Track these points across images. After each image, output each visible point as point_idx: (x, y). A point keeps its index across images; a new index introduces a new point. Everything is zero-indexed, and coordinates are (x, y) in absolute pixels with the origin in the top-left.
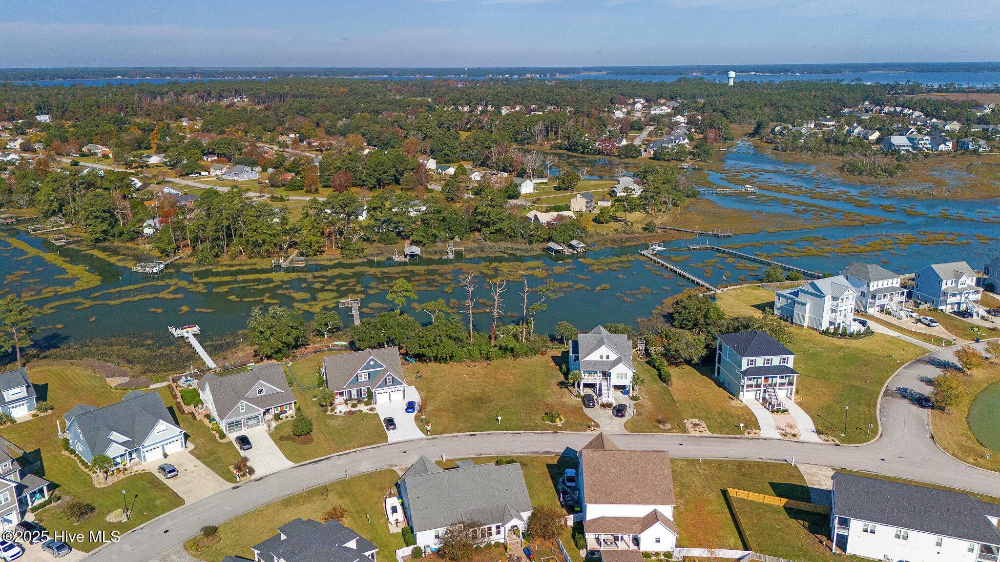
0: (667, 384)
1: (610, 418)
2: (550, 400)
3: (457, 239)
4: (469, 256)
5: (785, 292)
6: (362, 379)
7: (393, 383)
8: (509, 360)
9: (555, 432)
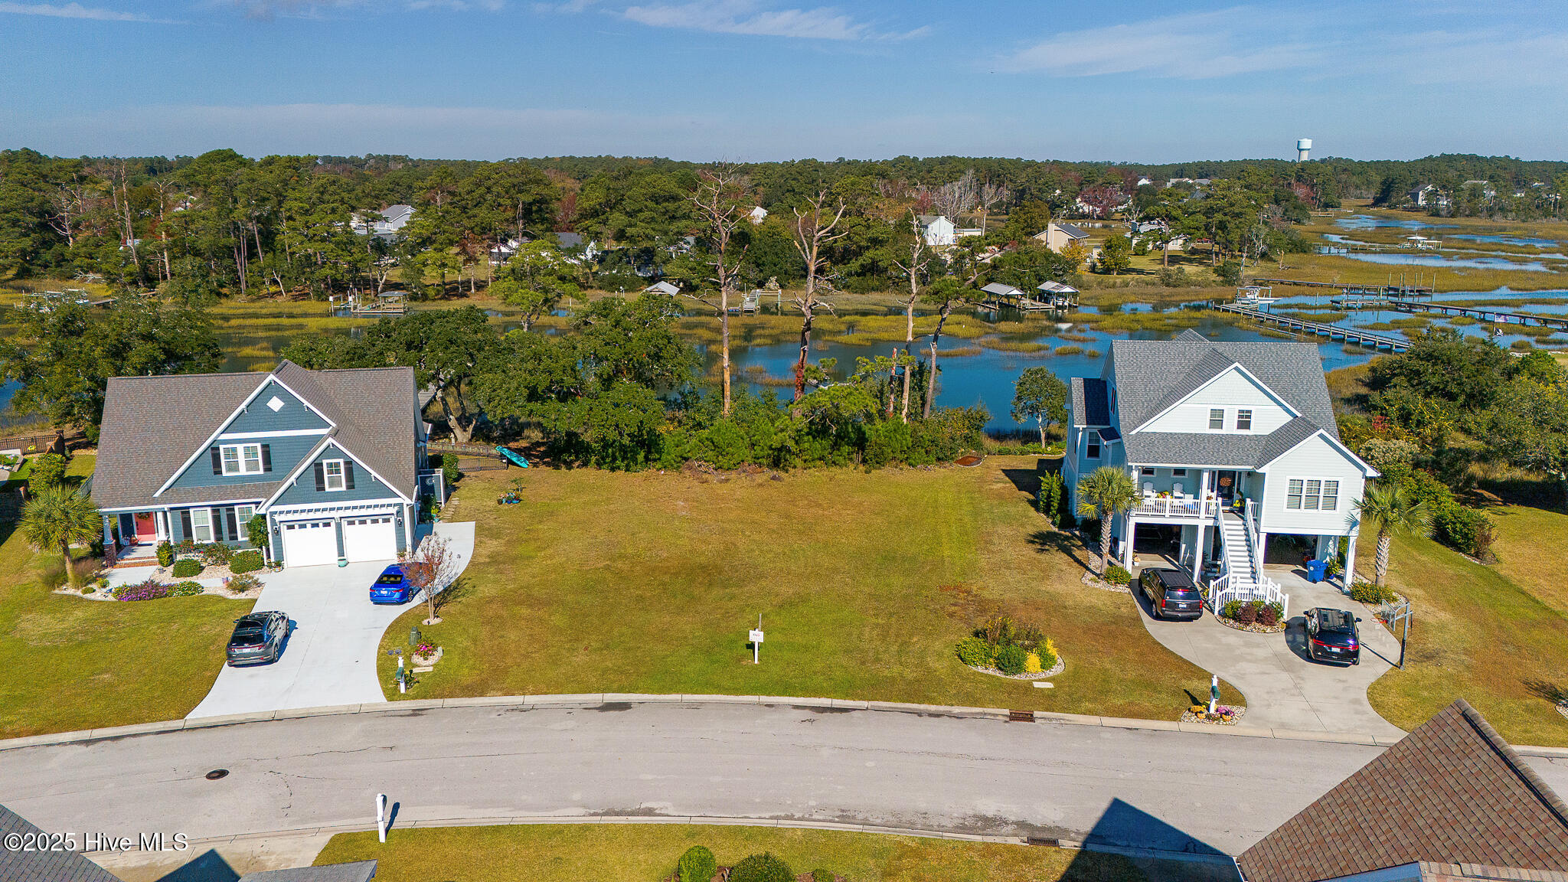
0: (1477, 555)
1: (1285, 666)
2: (992, 589)
6: (233, 467)
7: (351, 486)
8: (850, 473)
9: (1030, 718)
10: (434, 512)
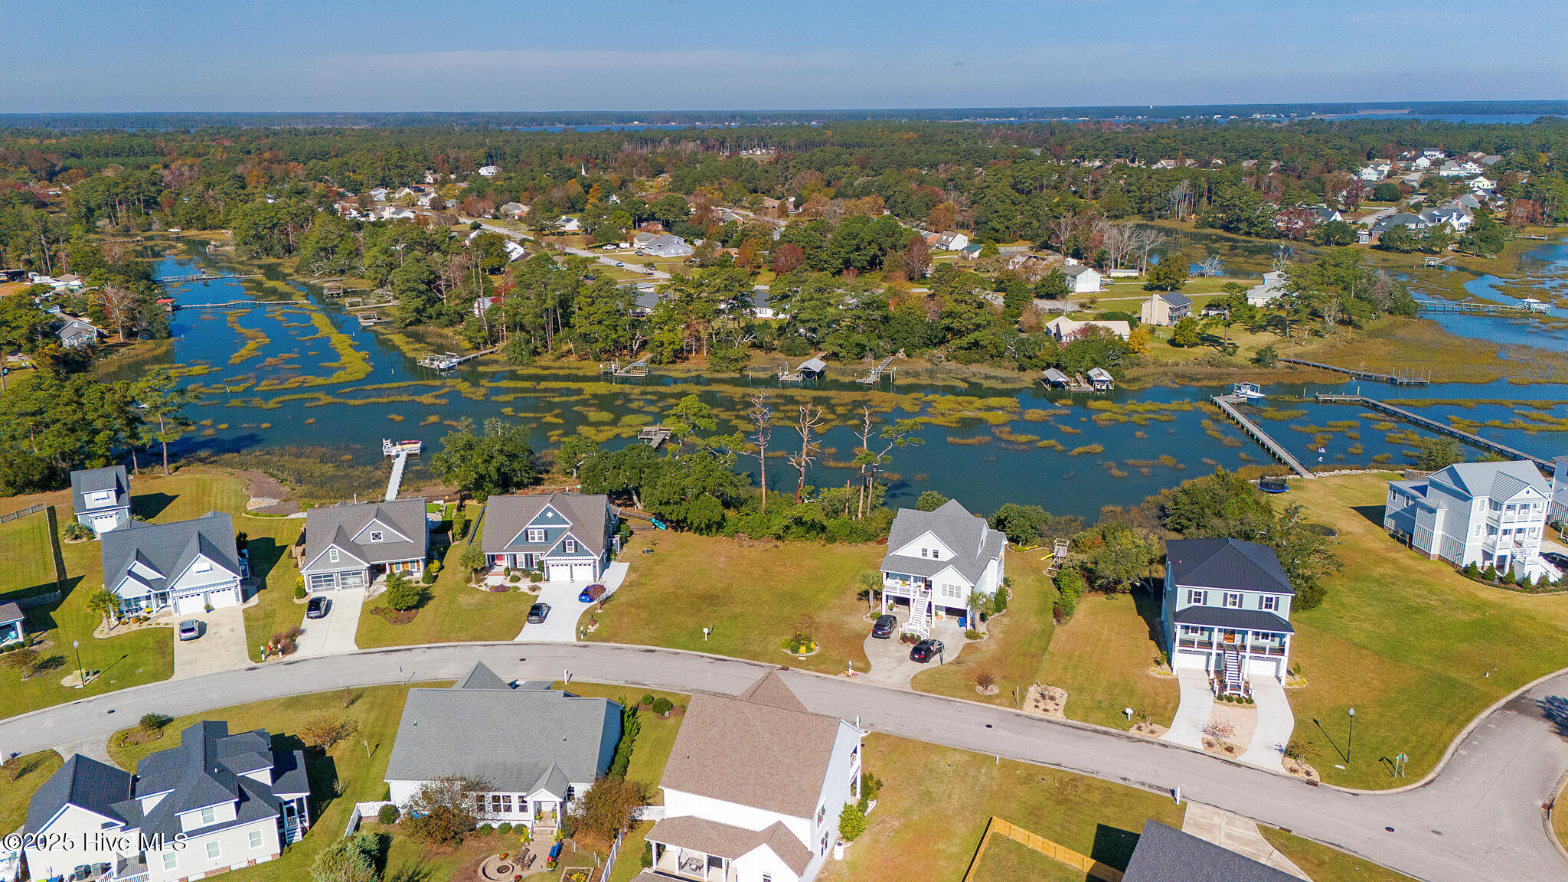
0: (1058, 622)
1: (900, 661)
3: (901, 354)
4: (901, 381)
5: (1405, 485)
6: (533, 538)
7: (576, 551)
9: (787, 669)
10: (613, 557)
